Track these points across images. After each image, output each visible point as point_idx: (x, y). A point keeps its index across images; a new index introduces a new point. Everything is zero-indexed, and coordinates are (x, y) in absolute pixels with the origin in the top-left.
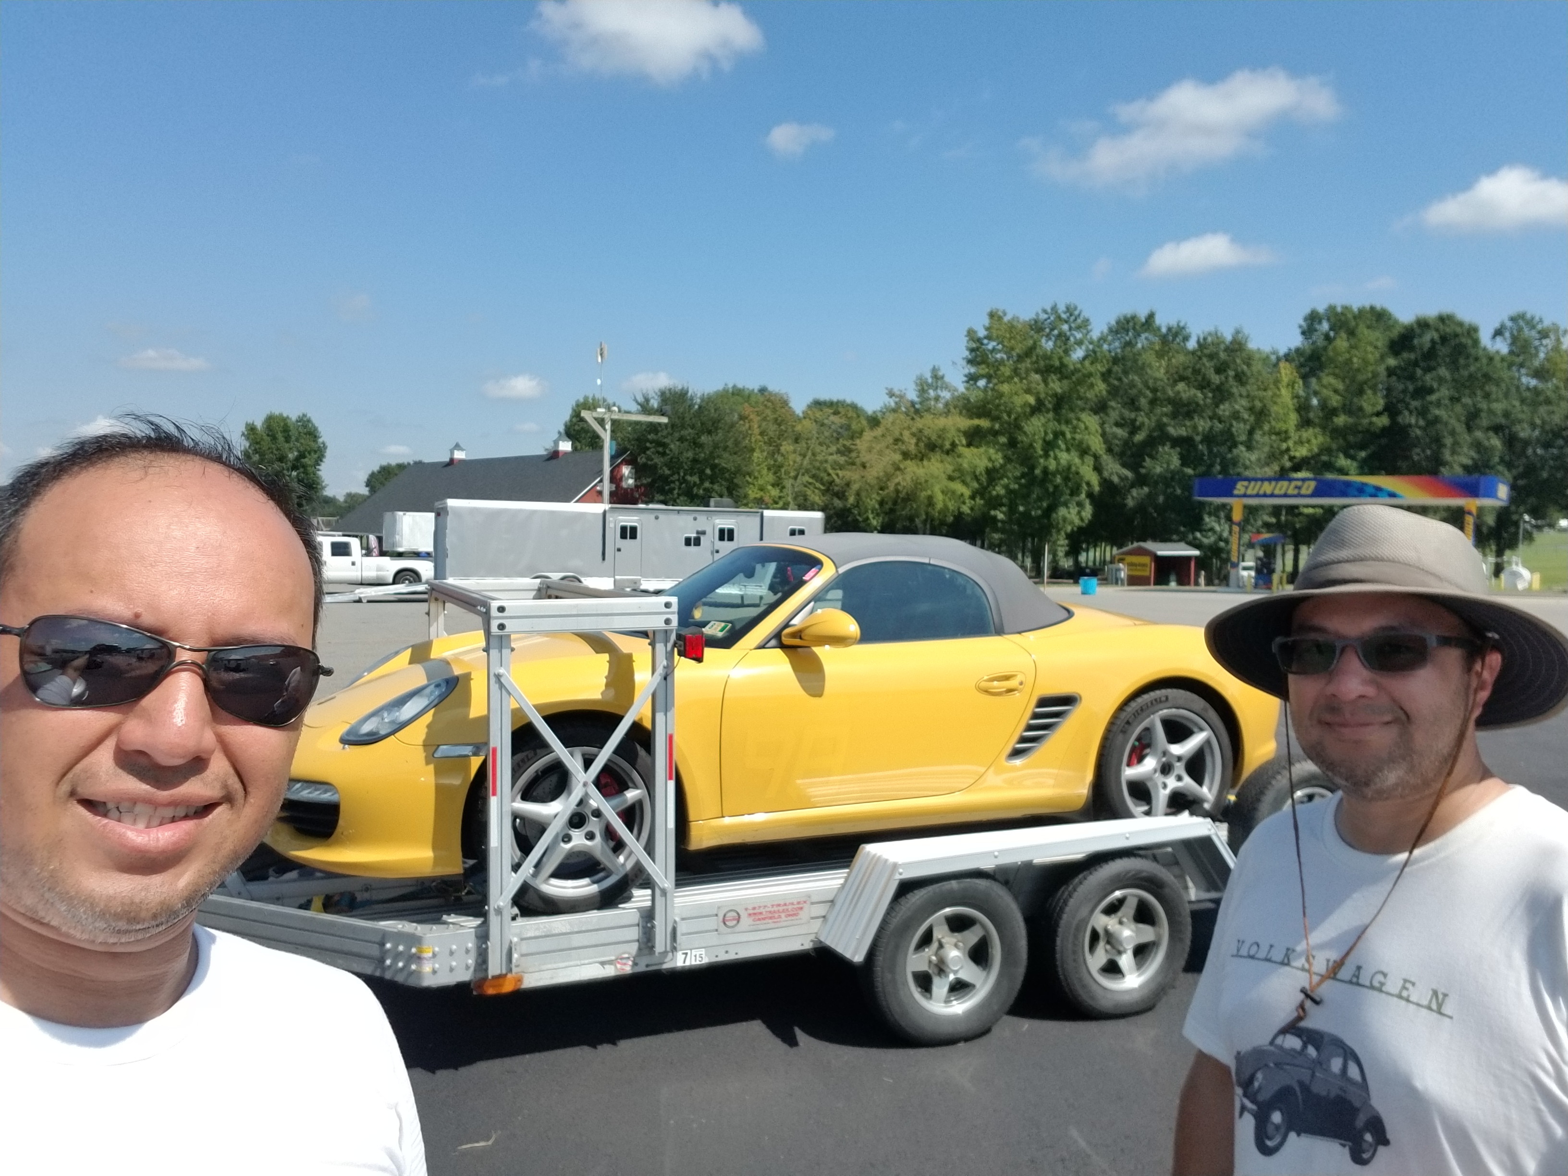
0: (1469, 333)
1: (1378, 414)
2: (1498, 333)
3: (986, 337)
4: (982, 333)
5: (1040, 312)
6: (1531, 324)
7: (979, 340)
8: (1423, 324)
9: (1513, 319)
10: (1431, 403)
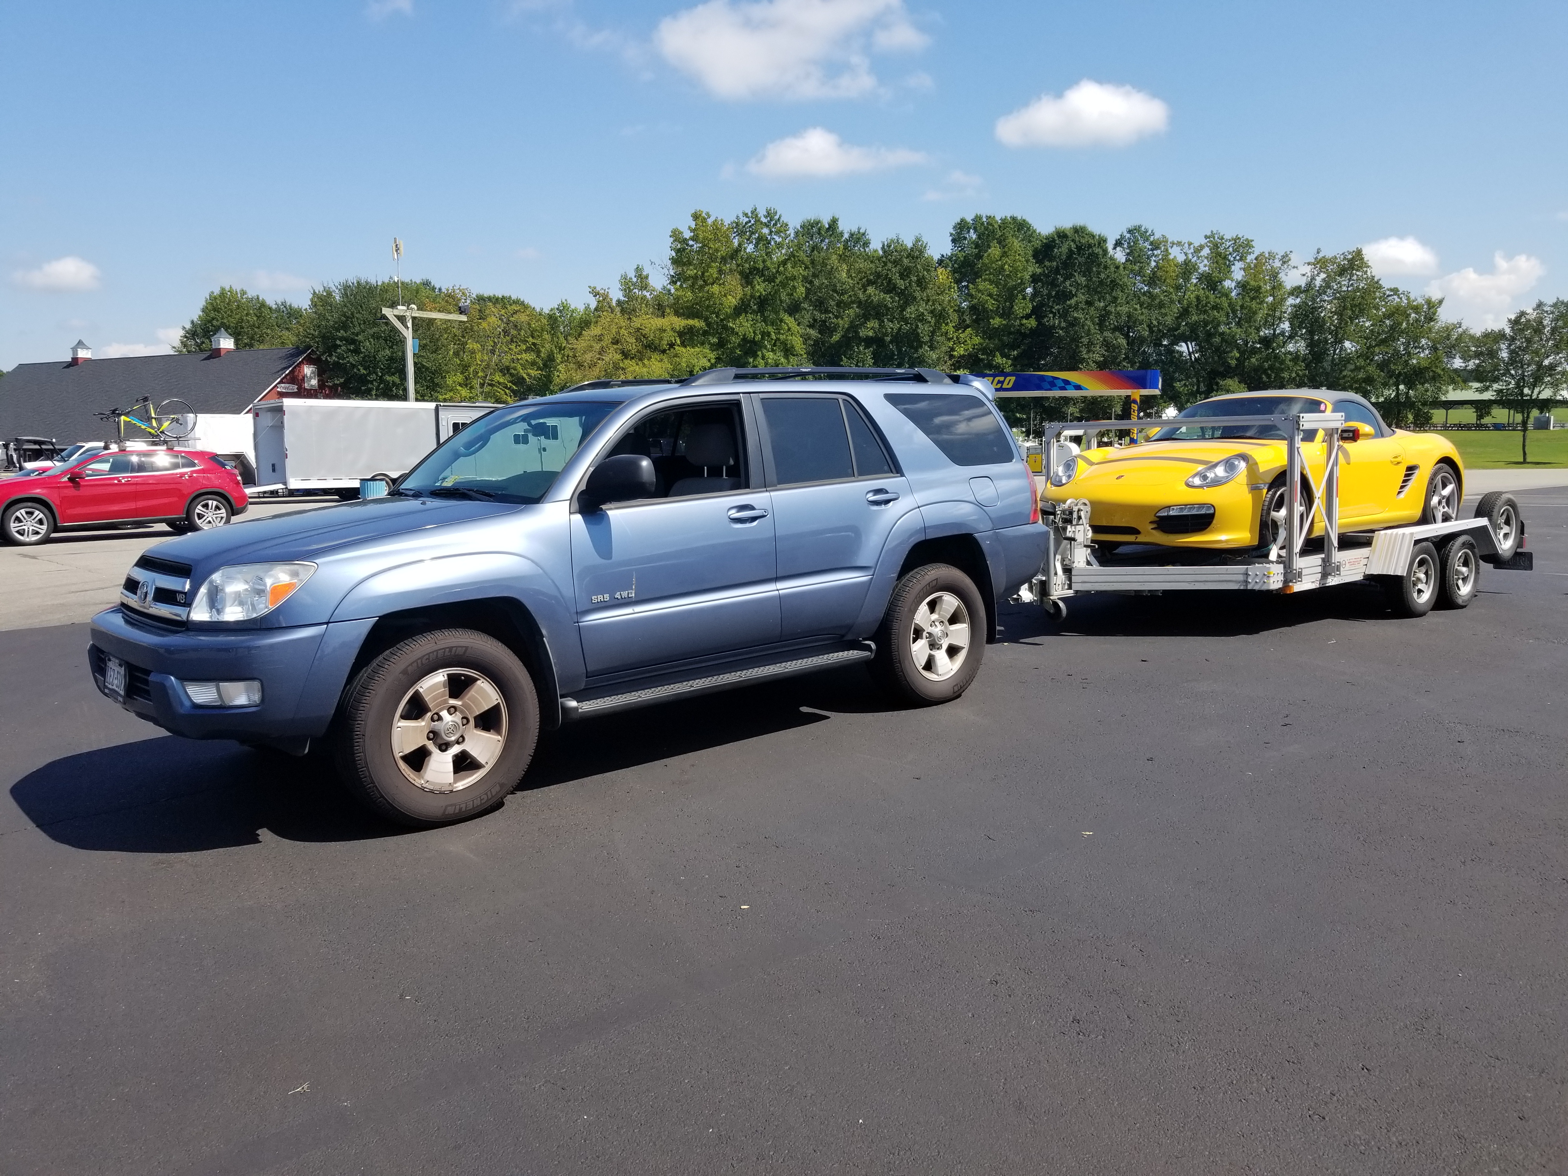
0: (1099, 244)
1: (1028, 317)
2: (1118, 244)
3: (692, 239)
4: (687, 234)
5: (741, 216)
6: (1145, 236)
7: (685, 241)
8: (1062, 235)
9: (1129, 231)
10: (1070, 306)
